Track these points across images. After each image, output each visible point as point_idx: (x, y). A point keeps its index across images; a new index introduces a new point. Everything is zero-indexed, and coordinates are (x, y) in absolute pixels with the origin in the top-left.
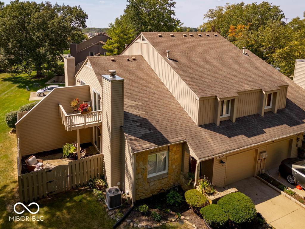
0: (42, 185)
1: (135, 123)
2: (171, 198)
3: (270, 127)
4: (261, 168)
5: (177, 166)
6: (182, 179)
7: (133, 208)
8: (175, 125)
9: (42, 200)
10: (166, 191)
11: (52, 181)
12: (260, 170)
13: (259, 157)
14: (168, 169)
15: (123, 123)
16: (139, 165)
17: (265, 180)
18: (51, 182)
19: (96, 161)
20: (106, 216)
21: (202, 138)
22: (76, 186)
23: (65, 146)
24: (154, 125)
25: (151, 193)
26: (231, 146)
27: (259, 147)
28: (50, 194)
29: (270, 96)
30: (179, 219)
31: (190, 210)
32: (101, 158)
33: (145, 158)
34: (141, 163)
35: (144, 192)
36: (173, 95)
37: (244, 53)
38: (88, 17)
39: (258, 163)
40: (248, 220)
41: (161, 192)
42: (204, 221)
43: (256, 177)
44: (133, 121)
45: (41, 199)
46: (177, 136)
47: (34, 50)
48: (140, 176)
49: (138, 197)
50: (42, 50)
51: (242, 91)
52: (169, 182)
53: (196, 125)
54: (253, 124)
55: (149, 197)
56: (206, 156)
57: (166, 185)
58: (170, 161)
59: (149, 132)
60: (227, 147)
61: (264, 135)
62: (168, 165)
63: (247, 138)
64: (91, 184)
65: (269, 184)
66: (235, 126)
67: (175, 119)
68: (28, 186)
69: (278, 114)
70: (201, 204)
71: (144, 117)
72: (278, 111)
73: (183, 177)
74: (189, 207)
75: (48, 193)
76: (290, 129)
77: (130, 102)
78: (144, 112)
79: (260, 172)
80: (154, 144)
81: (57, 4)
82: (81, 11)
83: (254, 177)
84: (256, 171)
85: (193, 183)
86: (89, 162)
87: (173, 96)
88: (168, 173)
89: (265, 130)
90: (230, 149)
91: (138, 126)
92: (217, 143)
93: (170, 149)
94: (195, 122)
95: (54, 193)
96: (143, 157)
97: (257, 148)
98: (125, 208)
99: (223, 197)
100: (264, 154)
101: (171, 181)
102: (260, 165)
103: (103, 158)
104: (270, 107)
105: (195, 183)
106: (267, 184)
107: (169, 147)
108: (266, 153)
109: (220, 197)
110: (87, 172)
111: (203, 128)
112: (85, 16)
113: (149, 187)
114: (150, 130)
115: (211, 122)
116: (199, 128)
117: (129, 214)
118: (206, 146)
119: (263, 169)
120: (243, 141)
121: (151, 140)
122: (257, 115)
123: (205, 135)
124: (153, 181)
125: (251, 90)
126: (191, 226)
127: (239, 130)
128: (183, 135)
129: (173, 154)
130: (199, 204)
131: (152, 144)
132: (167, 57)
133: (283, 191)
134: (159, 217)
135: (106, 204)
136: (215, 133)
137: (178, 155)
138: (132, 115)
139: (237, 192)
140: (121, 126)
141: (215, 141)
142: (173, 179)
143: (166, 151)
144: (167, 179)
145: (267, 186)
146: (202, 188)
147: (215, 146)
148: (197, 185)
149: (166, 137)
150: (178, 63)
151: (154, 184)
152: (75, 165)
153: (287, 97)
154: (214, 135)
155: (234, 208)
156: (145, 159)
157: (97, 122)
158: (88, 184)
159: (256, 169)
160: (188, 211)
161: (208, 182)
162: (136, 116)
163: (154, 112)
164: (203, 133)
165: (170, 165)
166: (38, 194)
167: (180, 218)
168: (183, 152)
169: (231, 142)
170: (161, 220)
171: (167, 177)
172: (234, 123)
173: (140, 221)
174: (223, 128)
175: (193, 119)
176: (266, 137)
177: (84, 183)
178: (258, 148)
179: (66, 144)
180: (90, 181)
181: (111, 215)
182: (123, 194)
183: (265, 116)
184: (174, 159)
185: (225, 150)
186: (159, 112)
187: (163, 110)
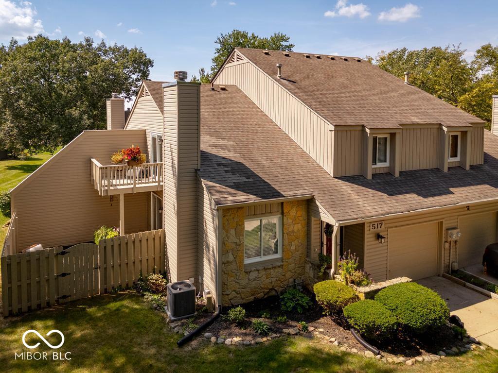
0: (48, 280)
1: (222, 167)
2: (288, 299)
3: (461, 186)
4: (451, 260)
5: (299, 246)
6: (309, 271)
7: (218, 316)
8: (293, 174)
9: (45, 310)
10: (279, 293)
11: (68, 274)
12: (449, 263)
13: (447, 237)
14: (283, 251)
15: (199, 166)
16: (228, 234)
17: (459, 278)
18: (64, 275)
19: (151, 242)
20: (165, 330)
21: (342, 193)
22: (113, 288)
23: (99, 231)
24: (255, 172)
25: (252, 295)
26: (395, 207)
27: (444, 218)
28: (61, 301)
29: (455, 138)
30: (305, 331)
31: (325, 318)
32: (160, 237)
33: (240, 223)
34: (233, 232)
35: (238, 290)
36: (290, 135)
37: (406, 81)
38: (153, 63)
39: (444, 248)
40: (435, 322)
41: (270, 294)
42: (352, 333)
43: (444, 276)
44: (219, 165)
45: (44, 308)
46: (298, 189)
47: (62, 114)
48: (231, 258)
49: (227, 300)
50: (75, 113)
51: (407, 123)
52: (284, 275)
53: (331, 177)
54: (430, 180)
55: (248, 301)
56: (350, 217)
57: (279, 282)
58: (286, 235)
59: (247, 180)
60: (387, 209)
61: (452, 196)
62: (283, 242)
63: (421, 198)
64: (140, 286)
65: (468, 284)
66: (399, 182)
67: (292, 167)
68: (20, 280)
69: (472, 171)
70: (346, 299)
71: (239, 161)
72: (472, 167)
73: (310, 267)
74: (323, 313)
75: (58, 298)
76: (495, 191)
77: (214, 140)
78: (239, 155)
79: (449, 267)
80: (255, 197)
81: (103, 43)
82: (142, 55)
83: (439, 276)
84: (443, 265)
85: (328, 271)
86: (137, 244)
87: (290, 138)
88: (282, 258)
89: (451, 189)
90: (393, 211)
91: (226, 171)
92: (369, 202)
93: (284, 212)
94: (329, 171)
95: (69, 299)
96: (235, 220)
97: (441, 219)
98: (202, 317)
99: (385, 288)
100: (455, 232)
101: (289, 275)
102: (448, 255)
103: (165, 237)
104: (458, 159)
105: (332, 270)
106: (464, 286)
107: (282, 203)
108: (458, 230)
109: (380, 288)
110: (134, 263)
111: (344, 181)
112: (149, 63)
113: (247, 281)
114: (248, 177)
115: (356, 174)
116: (336, 180)
117: (210, 326)
118: (350, 204)
119: (455, 262)
120: (415, 202)
121: (251, 191)
122: (437, 171)
123: (347, 189)
124: (255, 270)
125: (422, 123)
126: (327, 340)
127: (406, 187)
128: (307, 188)
129: (290, 221)
130: (339, 300)
131: (252, 196)
132: (278, 75)
133: (494, 292)
134: (265, 327)
135: (166, 313)
136: (364, 188)
137: (300, 224)
138: (216, 156)
139: (411, 282)
140: (196, 170)
141: (365, 199)
142: (293, 271)
143: (277, 215)
144: (280, 270)
145: (464, 288)
146: (345, 274)
147: (366, 205)
148: (335, 273)
149: (277, 189)
150: (296, 84)
151: (256, 277)
152: (113, 246)
153: (485, 151)
154: (363, 191)
155: (407, 303)
156: (240, 225)
157: (157, 184)
158: (135, 286)
159: (443, 262)
160: (322, 320)
161: (355, 262)
162: (224, 158)
163: (257, 156)
164: (344, 187)
165: (286, 242)
166: (39, 298)
167: (305, 328)
168: (308, 219)
169: (394, 201)
170: (270, 332)
171: (281, 266)
172: (397, 178)
173: (230, 335)
174: (378, 183)
175: (325, 168)
176: (454, 199)
177: (127, 285)
178: (443, 220)
179: (99, 229)
180: (138, 281)
181: (174, 328)
182: (200, 298)
183: (450, 172)
184: (293, 231)
185: (384, 212)
186: (265, 155)
187: (272, 153)
